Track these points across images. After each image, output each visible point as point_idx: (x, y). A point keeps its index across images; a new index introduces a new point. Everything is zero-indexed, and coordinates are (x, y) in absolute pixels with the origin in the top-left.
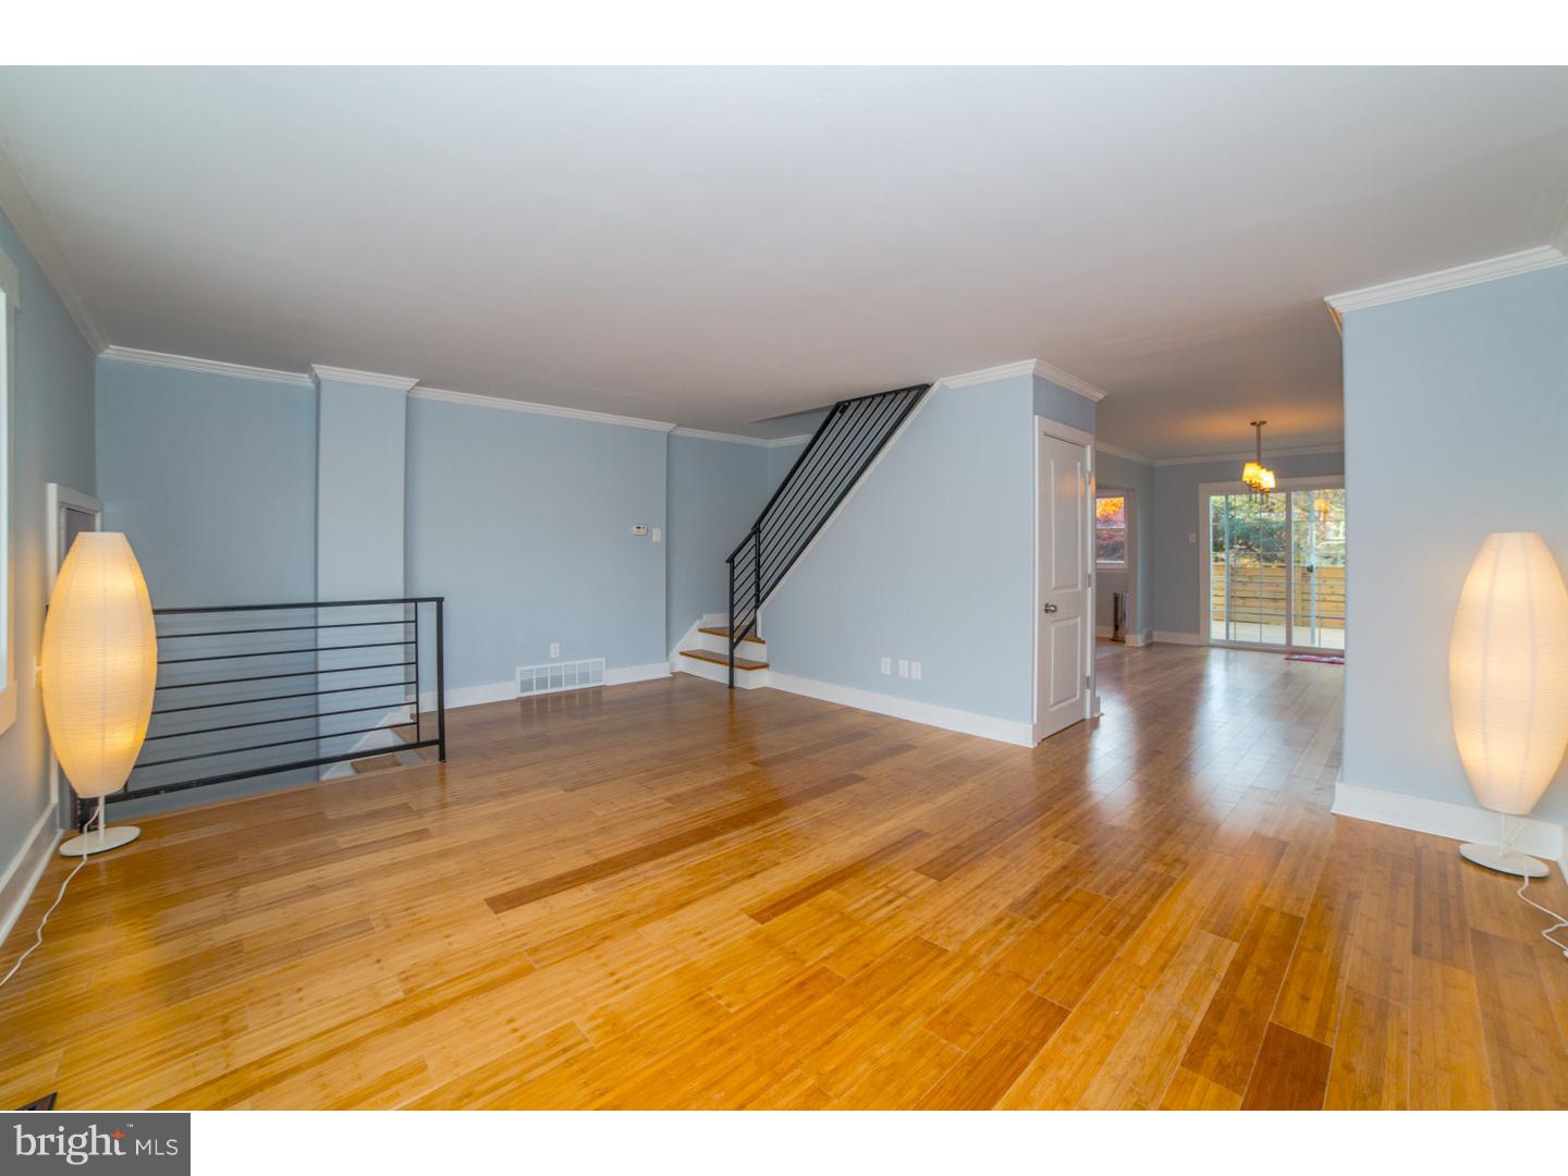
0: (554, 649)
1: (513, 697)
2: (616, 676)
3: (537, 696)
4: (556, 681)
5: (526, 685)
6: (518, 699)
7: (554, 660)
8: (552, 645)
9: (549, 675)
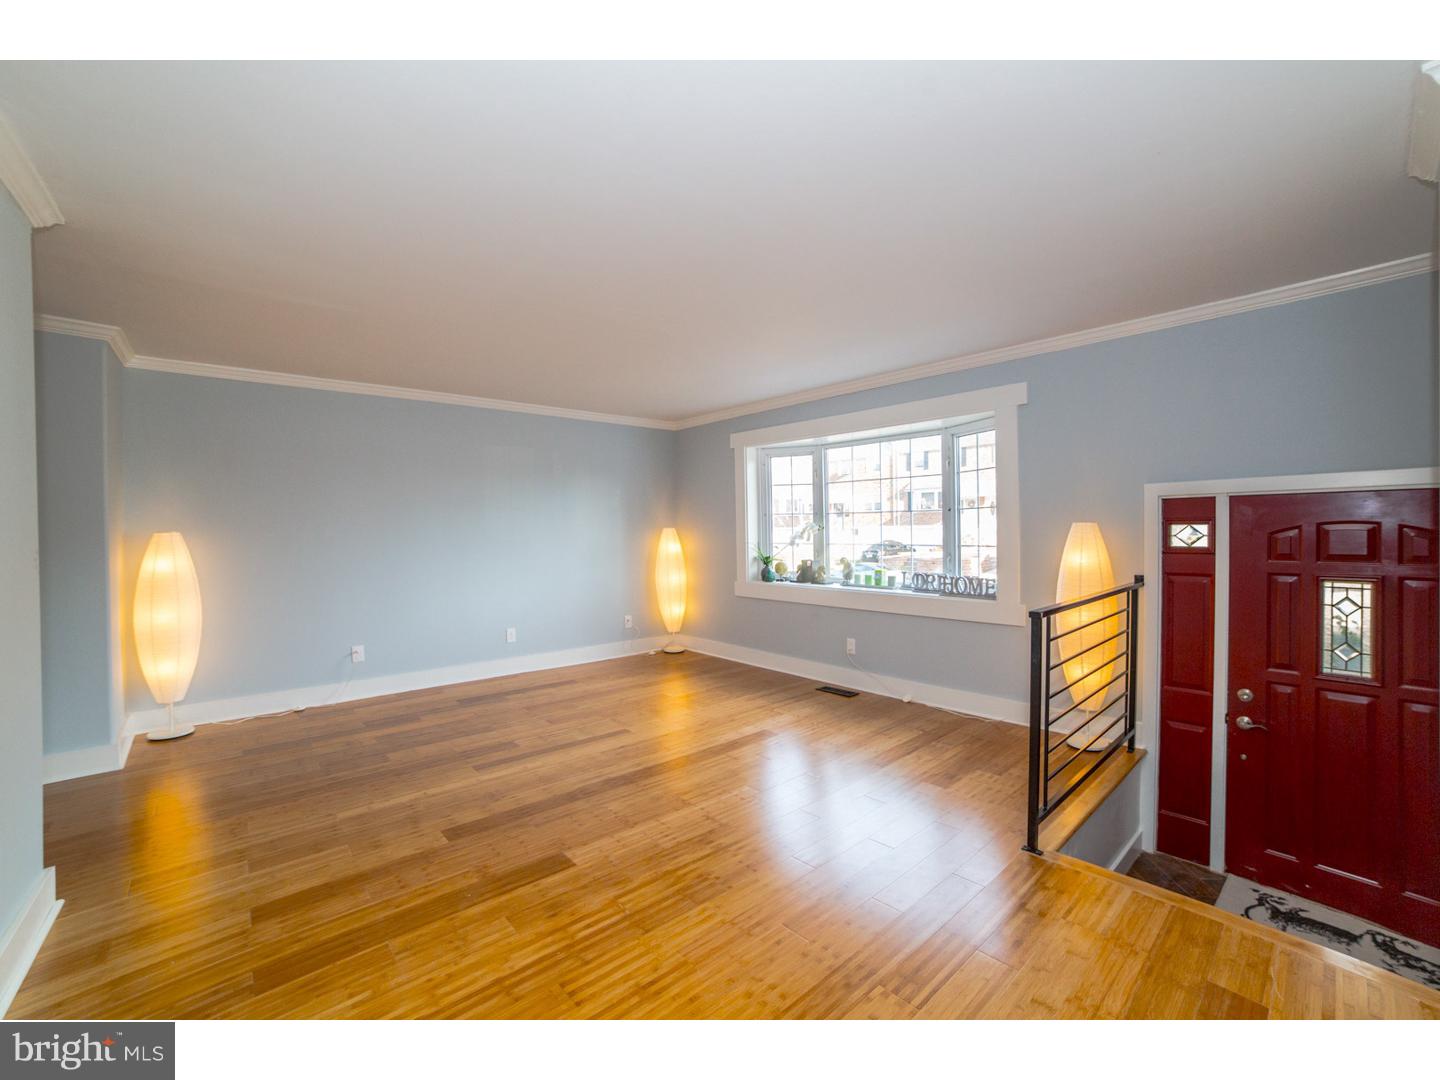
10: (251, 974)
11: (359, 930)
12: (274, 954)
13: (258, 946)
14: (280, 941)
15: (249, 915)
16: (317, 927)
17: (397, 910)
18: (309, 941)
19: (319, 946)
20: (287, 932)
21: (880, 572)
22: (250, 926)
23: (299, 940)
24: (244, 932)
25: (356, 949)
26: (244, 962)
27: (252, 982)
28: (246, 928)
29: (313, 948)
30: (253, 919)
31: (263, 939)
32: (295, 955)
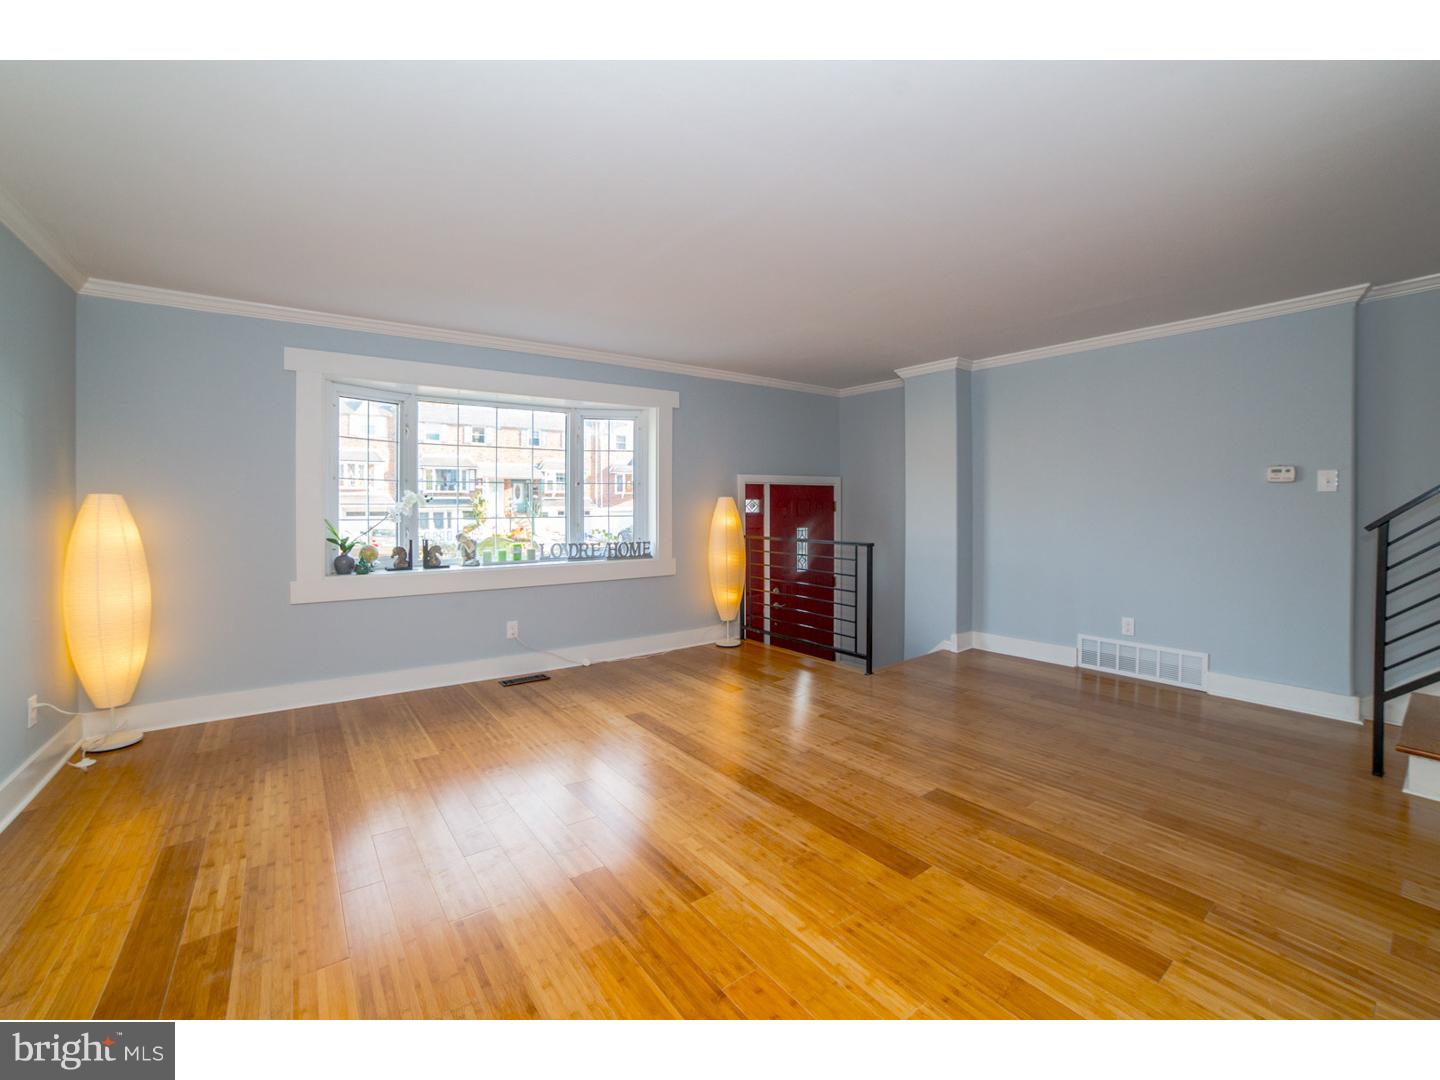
0: (1127, 624)
1: (1072, 664)
2: (1221, 684)
3: (1102, 673)
4: (1128, 663)
5: (1088, 656)
6: (1077, 669)
7: (1126, 638)
8: (1125, 620)
9: (1118, 654)
10: (1206, 920)
11: (1104, 876)
12: (1179, 918)
13: (1186, 937)
14: (1164, 923)
15: (1165, 977)
16: (1123, 904)
17: (1060, 862)
18: (1142, 901)
19: (1140, 891)
20: (1151, 924)
21: (519, 546)
22: (1174, 962)
23: (1149, 909)
24: (1186, 962)
25: (1123, 868)
26: (1207, 935)
27: (1210, 913)
28: (1181, 965)
29: (1146, 893)
30: (1165, 968)
31: (1176, 939)
32: (1165, 903)
